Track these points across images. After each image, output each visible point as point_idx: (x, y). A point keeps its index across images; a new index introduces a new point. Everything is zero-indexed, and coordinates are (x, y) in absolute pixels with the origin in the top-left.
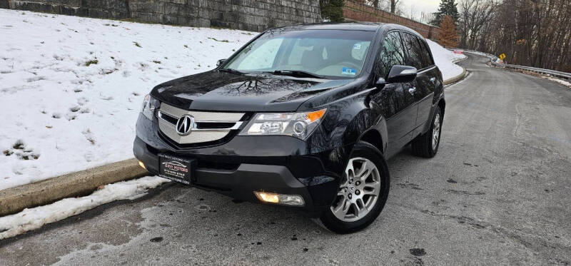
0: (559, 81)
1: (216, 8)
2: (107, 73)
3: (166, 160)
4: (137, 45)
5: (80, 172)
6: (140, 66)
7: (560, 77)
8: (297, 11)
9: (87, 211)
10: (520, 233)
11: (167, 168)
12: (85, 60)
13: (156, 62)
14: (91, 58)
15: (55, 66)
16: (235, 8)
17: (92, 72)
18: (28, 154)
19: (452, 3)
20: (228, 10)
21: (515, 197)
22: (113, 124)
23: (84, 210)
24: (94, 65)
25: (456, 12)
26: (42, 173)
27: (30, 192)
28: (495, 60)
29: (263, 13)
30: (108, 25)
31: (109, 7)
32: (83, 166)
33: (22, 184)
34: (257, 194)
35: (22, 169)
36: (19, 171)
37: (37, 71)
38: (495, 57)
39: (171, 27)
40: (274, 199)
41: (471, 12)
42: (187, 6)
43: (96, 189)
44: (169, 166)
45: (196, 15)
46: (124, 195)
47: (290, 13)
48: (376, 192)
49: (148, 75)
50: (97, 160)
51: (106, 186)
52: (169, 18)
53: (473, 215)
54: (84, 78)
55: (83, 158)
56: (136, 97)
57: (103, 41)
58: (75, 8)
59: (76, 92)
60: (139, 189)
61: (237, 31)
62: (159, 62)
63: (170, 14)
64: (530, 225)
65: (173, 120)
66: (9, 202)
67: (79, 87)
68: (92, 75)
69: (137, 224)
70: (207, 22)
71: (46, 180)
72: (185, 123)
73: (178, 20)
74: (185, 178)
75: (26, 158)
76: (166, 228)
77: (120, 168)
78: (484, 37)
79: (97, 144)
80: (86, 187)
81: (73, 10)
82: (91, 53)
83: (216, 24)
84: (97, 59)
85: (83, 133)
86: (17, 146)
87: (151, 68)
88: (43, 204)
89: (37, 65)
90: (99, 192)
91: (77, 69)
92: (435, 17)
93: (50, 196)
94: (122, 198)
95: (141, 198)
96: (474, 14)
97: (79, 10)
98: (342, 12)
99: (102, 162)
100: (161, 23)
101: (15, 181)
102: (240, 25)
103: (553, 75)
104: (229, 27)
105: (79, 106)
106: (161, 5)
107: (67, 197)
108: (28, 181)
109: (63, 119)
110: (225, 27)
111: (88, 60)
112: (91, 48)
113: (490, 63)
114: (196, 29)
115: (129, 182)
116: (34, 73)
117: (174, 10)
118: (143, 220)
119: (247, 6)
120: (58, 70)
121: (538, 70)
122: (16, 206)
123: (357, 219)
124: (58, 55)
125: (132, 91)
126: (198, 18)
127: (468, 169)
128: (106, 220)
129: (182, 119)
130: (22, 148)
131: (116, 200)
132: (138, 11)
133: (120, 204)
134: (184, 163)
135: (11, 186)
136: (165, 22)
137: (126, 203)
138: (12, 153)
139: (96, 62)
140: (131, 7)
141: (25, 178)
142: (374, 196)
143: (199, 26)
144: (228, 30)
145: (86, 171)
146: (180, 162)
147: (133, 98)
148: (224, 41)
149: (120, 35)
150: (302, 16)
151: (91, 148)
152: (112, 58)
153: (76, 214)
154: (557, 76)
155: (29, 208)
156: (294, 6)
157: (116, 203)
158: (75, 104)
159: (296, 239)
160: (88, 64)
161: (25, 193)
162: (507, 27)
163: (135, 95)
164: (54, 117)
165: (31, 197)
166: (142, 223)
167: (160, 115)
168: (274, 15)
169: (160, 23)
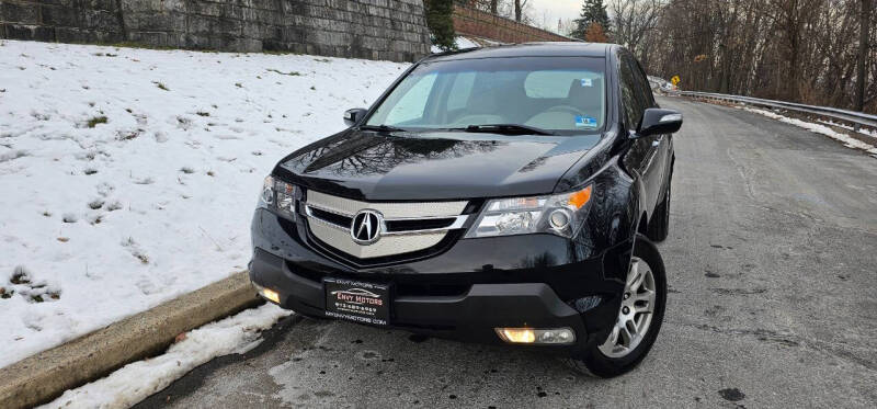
0: (761, 112)
1: (271, 21)
2: (129, 138)
3: (339, 287)
4: (161, 87)
5: (142, 314)
6: (178, 122)
7: (761, 107)
8: (393, 22)
9: (175, 382)
10: (846, 348)
11: (343, 301)
12: (85, 118)
13: (202, 114)
14: (94, 113)
15: (39, 132)
16: (299, 20)
17: (104, 139)
18: (40, 291)
19: (600, 4)
20: (288, 24)
21: (808, 292)
22: (167, 225)
23: (169, 381)
24: (102, 124)
25: (605, 17)
26: (77, 323)
27: (70, 359)
28: (664, 85)
29: (343, 27)
30: (99, 55)
31: (89, 25)
32: (140, 304)
33: (49, 347)
34: (500, 331)
35: (40, 319)
36: (36, 324)
37: (11, 141)
38: (664, 82)
39: (201, 53)
40: (526, 336)
41: (625, 16)
42: (223, 20)
43: (173, 341)
44: (344, 297)
45: (238, 33)
46: (226, 347)
47: (384, 26)
48: (650, 307)
49: (195, 137)
50: (161, 290)
51: (188, 334)
52: (195, 39)
53: (772, 327)
54: (94, 149)
55: (136, 287)
56: (187, 175)
57: (105, 82)
58: (32, 27)
59: (88, 173)
60: (248, 334)
61: (305, 56)
62: (207, 115)
63: (197, 33)
64: (853, 334)
65: (343, 221)
66: (38, 382)
67: (91, 165)
68: (105, 142)
69: (276, 397)
70: (255, 43)
71: (89, 335)
72: (367, 223)
73: (210, 42)
74: (378, 316)
75: (38, 299)
76: (326, 398)
77: (205, 301)
78: (645, 52)
79: (151, 262)
80: (157, 339)
81: (29, 30)
82: (92, 105)
83: (271, 46)
84: (105, 115)
85: (123, 244)
86: (16, 279)
87: (196, 126)
88: (94, 378)
89: (7, 132)
90: (180, 346)
91: (76, 132)
92: (576, 26)
93: (104, 364)
94: (225, 353)
95: (256, 348)
96: (631, 19)
97: (38, 30)
98: (451, 21)
99: (171, 293)
100: (184, 48)
101: (34, 343)
102: (309, 48)
103: (749, 104)
104: (292, 50)
105: (103, 199)
106: (182, 18)
107: (131, 361)
108: (58, 341)
109: (82, 223)
110: (287, 50)
111: (91, 118)
112: (89, 96)
113: (658, 91)
114: (242, 56)
115: (223, 322)
116: (7, 146)
117: (203, 26)
118: (281, 387)
119: (318, 17)
120: (46, 137)
121: (729, 97)
122: (50, 389)
123: (627, 351)
124: (39, 112)
125: (180, 167)
126: (242, 37)
127: (723, 254)
128: (218, 395)
129: (361, 217)
130: (26, 282)
131: (216, 358)
132: (140, 29)
133: (227, 363)
134: (375, 291)
135: (30, 353)
136: (190, 46)
137: (235, 361)
138: (12, 292)
139: (104, 120)
140: (128, 23)
141: (51, 335)
142: (646, 313)
143: (246, 51)
144: (291, 55)
145: (151, 310)
146: (368, 289)
147: (185, 178)
148: (292, 74)
149: (128, 71)
150: (401, 30)
151: (145, 270)
152: (129, 111)
153: (159, 389)
154: (755, 105)
155: (72, 388)
156: (387, 15)
157: (218, 363)
158: (95, 197)
159: (544, 395)
160: (92, 123)
161: (63, 362)
162: (677, 37)
163: (186, 171)
164: (65, 221)
165: (74, 369)
166: (282, 394)
167: (308, 212)
168: (359, 29)
169: (180, 48)
